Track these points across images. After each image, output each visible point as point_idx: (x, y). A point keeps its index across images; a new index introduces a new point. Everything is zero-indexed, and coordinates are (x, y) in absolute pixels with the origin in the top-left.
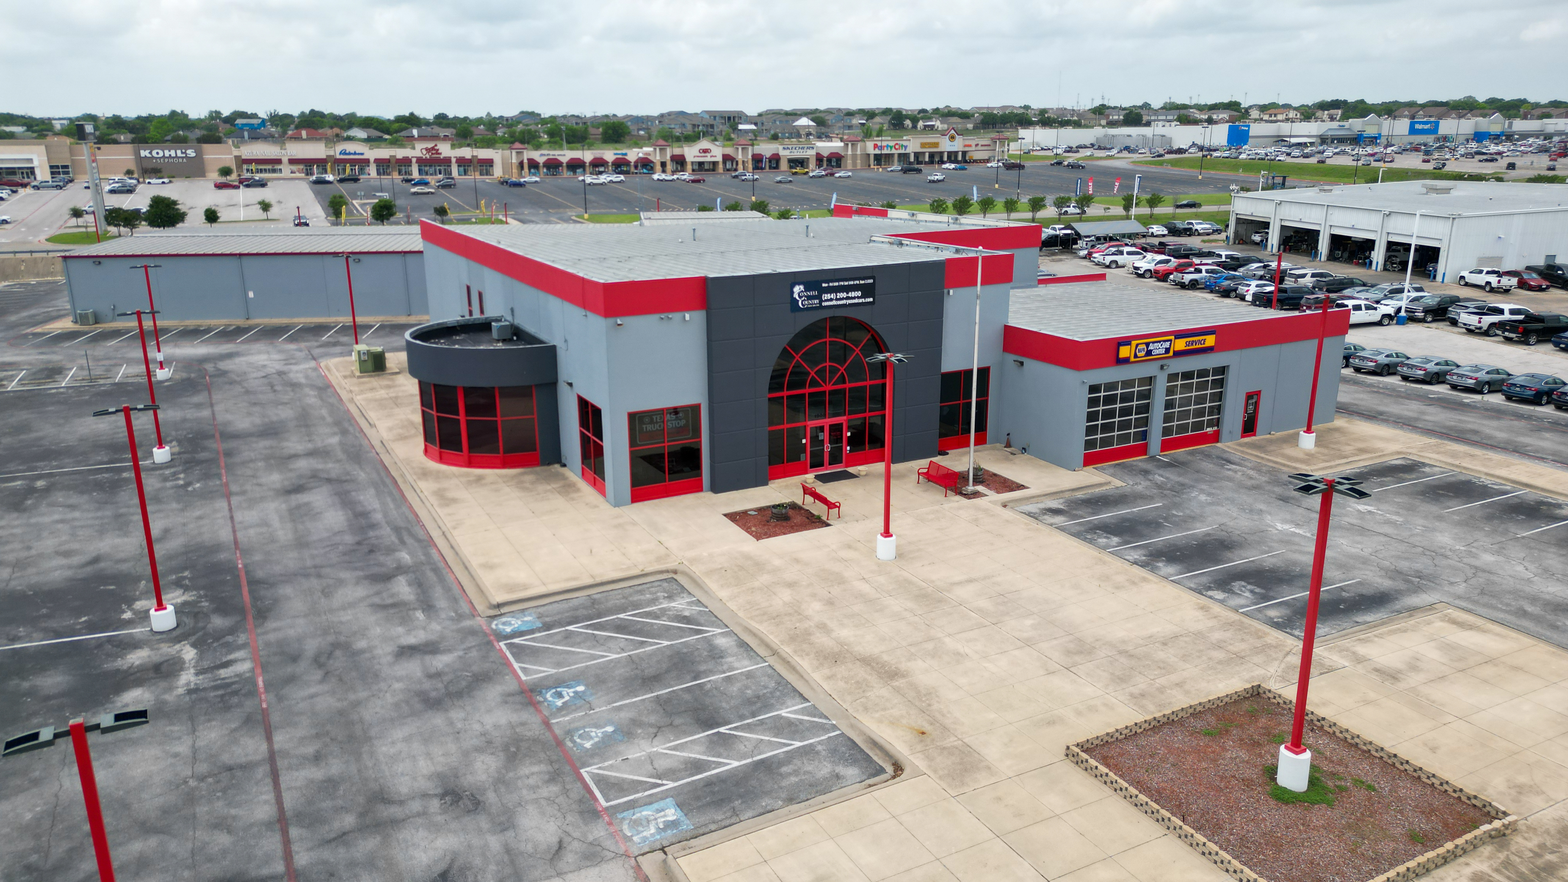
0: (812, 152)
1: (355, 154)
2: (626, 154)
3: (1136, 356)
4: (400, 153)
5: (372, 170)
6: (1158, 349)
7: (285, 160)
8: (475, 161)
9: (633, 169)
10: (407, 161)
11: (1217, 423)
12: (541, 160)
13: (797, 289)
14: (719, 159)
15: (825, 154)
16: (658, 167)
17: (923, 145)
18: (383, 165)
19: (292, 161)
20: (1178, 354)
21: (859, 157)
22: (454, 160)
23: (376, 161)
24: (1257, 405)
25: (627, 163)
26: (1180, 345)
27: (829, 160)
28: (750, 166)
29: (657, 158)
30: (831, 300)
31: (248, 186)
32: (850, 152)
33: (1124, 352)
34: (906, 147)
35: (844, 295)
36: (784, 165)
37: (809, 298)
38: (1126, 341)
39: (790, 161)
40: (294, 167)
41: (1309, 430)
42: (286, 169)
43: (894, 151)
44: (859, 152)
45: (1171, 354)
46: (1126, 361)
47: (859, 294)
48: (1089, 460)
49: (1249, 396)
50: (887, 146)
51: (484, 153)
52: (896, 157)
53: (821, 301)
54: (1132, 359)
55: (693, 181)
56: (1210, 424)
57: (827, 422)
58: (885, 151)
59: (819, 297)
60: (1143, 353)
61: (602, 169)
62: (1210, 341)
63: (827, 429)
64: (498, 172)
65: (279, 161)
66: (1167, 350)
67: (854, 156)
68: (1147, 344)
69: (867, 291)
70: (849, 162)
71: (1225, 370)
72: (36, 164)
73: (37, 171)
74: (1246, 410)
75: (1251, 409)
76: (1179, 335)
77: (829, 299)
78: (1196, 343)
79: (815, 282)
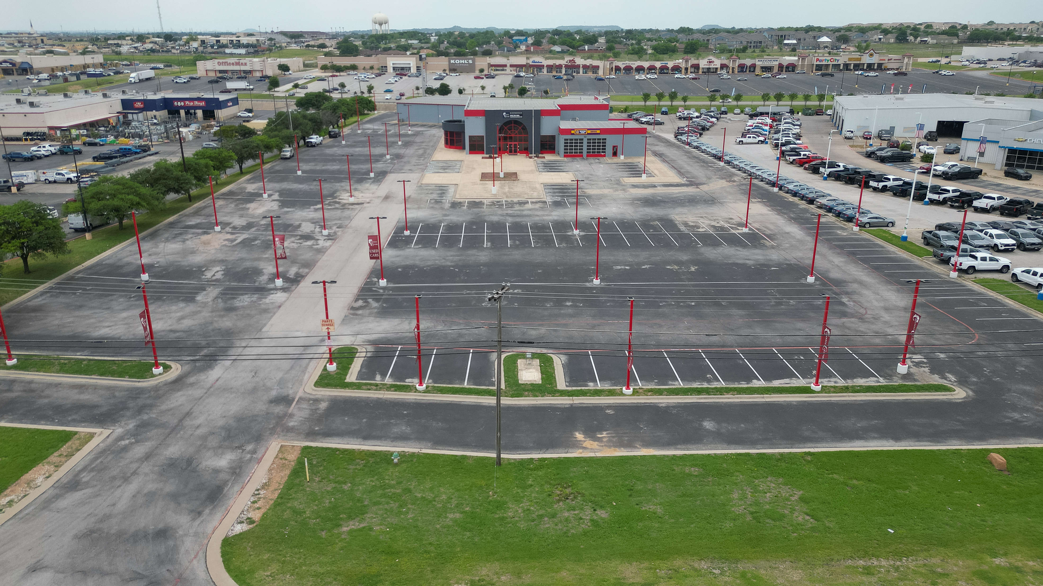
0: (777, 63)
1: (539, 62)
2: (667, 64)
3: (577, 133)
4: (558, 62)
5: (545, 70)
6: (583, 132)
7: (508, 65)
8: (591, 67)
9: (670, 72)
10: (560, 66)
11: (605, 152)
12: (622, 67)
13: (504, 113)
14: (719, 66)
15: (785, 64)
16: (683, 71)
17: (850, 59)
18: (550, 68)
19: (511, 66)
20: (588, 134)
21: (806, 66)
22: (581, 66)
23: (547, 66)
24: (617, 149)
25: (668, 68)
26: (589, 132)
27: (787, 67)
28: (736, 71)
29: (683, 66)
31: (487, 78)
32: (800, 63)
33: (573, 132)
34: (838, 60)
35: (515, 116)
36: (758, 71)
37: (507, 116)
38: (573, 130)
39: (762, 68)
40: (512, 69)
42: (508, 69)
43: (829, 63)
44: (806, 63)
46: (573, 134)
47: (519, 115)
48: (565, 156)
49: (614, 147)
50: (825, 60)
51: (595, 63)
52: (831, 66)
54: (575, 134)
55: (693, 79)
56: (602, 152)
57: (513, 143)
58: (824, 63)
59: (509, 116)
60: (579, 133)
61: (653, 71)
62: (598, 132)
63: (513, 145)
64: (601, 72)
65: (506, 66)
66: (586, 133)
67: (803, 65)
68: (581, 131)
70: (799, 69)
71: (605, 139)
72: (411, 65)
73: (412, 69)
74: (613, 150)
75: (615, 150)
76: (588, 129)
77: (512, 116)
78: (594, 132)
79: (508, 112)
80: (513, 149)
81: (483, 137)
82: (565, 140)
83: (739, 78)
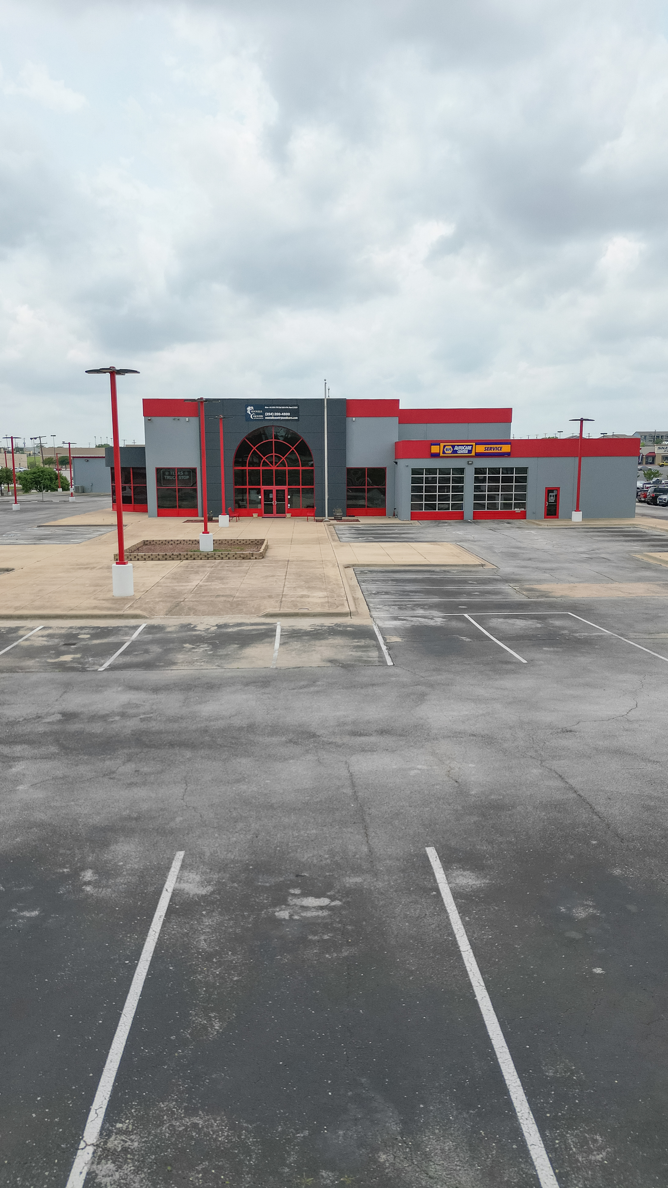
3: (444, 453)
6: (462, 450)
11: (523, 505)
13: (249, 408)
20: (479, 455)
24: (557, 497)
26: (481, 449)
30: (271, 416)
33: (435, 449)
35: (279, 414)
37: (257, 414)
38: (437, 443)
41: (577, 510)
45: (473, 454)
46: (436, 455)
47: (289, 414)
49: (549, 491)
53: (264, 417)
54: (441, 454)
56: (517, 505)
57: (274, 488)
59: (263, 414)
60: (450, 452)
62: (506, 448)
63: (274, 492)
66: (470, 452)
68: (453, 447)
69: (293, 413)
71: (524, 470)
74: (547, 499)
75: (552, 499)
76: (479, 443)
77: (270, 416)
78: (495, 449)
79: (261, 405)
80: (274, 503)
81: (194, 470)
82: (415, 471)
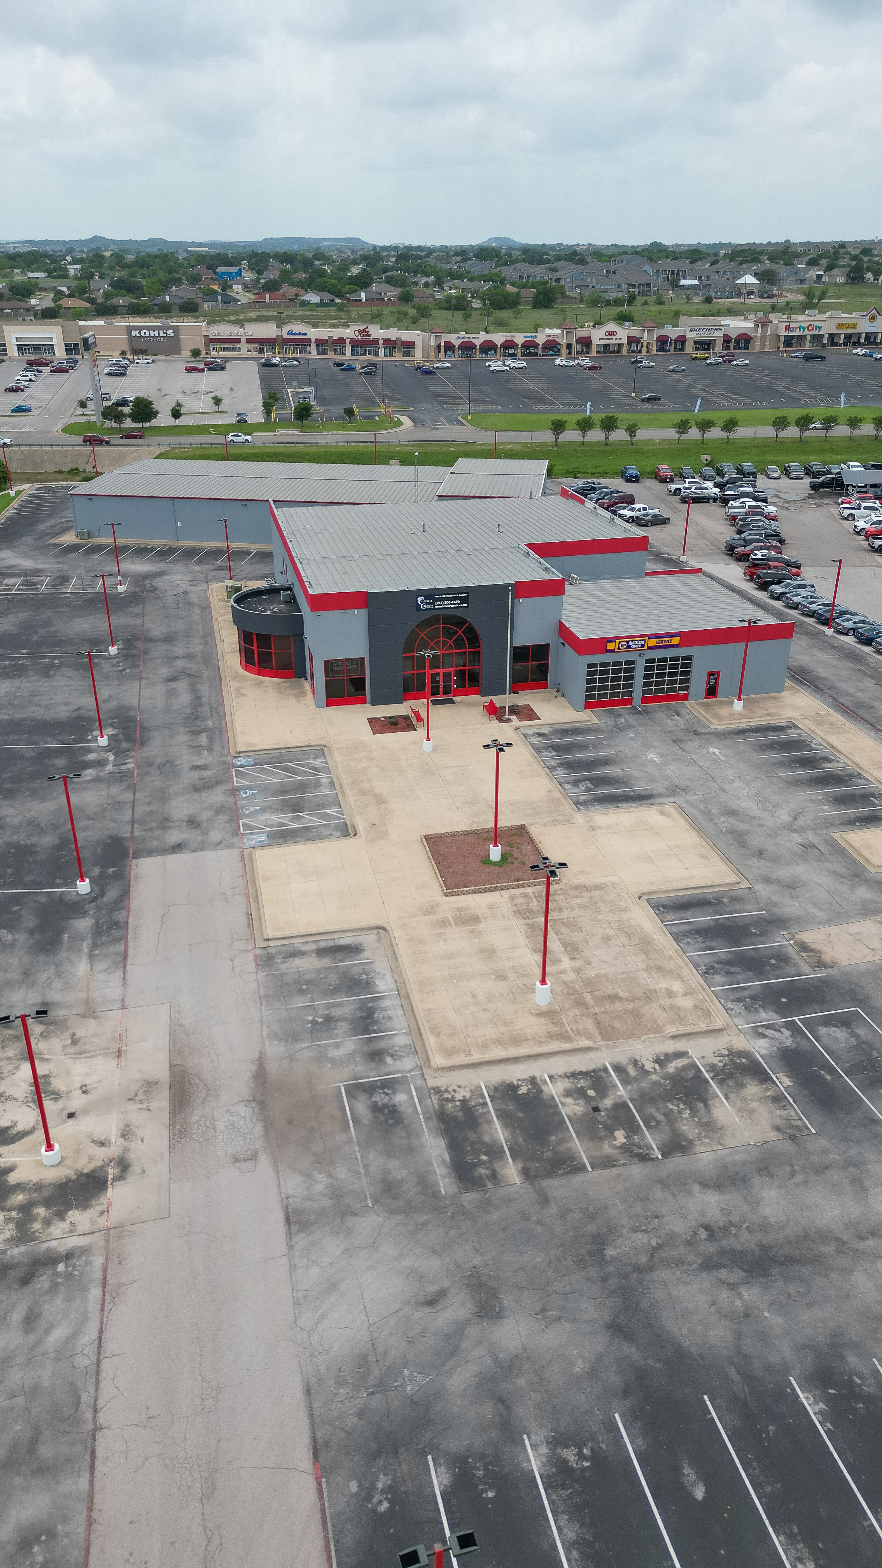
0: (720, 334)
1: (300, 334)
2: (535, 337)
3: (619, 648)
4: (338, 333)
5: (313, 349)
6: (636, 645)
7: (243, 340)
8: (399, 343)
9: (540, 352)
10: (341, 342)
11: (687, 688)
12: (457, 343)
13: (419, 599)
14: (624, 341)
15: (733, 335)
16: (564, 350)
17: (839, 326)
18: (322, 344)
19: (249, 341)
20: (650, 648)
21: (768, 338)
22: (381, 342)
23: (317, 341)
24: (717, 679)
25: (536, 346)
26: (653, 642)
27: (737, 340)
28: (654, 348)
29: (564, 340)
30: (441, 605)
31: (210, 369)
32: (759, 334)
33: (610, 646)
34: (820, 328)
35: (449, 602)
36: (689, 348)
37: (427, 604)
38: (612, 640)
39: (696, 342)
40: (250, 346)
41: (739, 699)
42: (244, 350)
43: (806, 332)
44: (768, 334)
45: (646, 647)
46: (612, 651)
47: (459, 602)
48: (588, 706)
49: (711, 674)
50: (800, 327)
51: (407, 335)
52: (808, 338)
53: (435, 605)
54: (616, 650)
55: (591, 368)
56: (681, 689)
57: (441, 671)
58: (797, 333)
59: (433, 603)
60: (625, 647)
61: (512, 351)
62: (676, 641)
63: (441, 675)
64: (418, 354)
65: (238, 341)
66: (643, 646)
67: (763, 337)
68: (628, 642)
69: (463, 600)
70: (758, 344)
71: (690, 658)
72: (55, 342)
73: (56, 348)
74: (708, 682)
75: (712, 682)
76: (651, 637)
77: (439, 605)
78: (665, 641)
79: (431, 595)
80: (441, 685)
81: (362, 660)
82: (589, 666)
83: (672, 367)
